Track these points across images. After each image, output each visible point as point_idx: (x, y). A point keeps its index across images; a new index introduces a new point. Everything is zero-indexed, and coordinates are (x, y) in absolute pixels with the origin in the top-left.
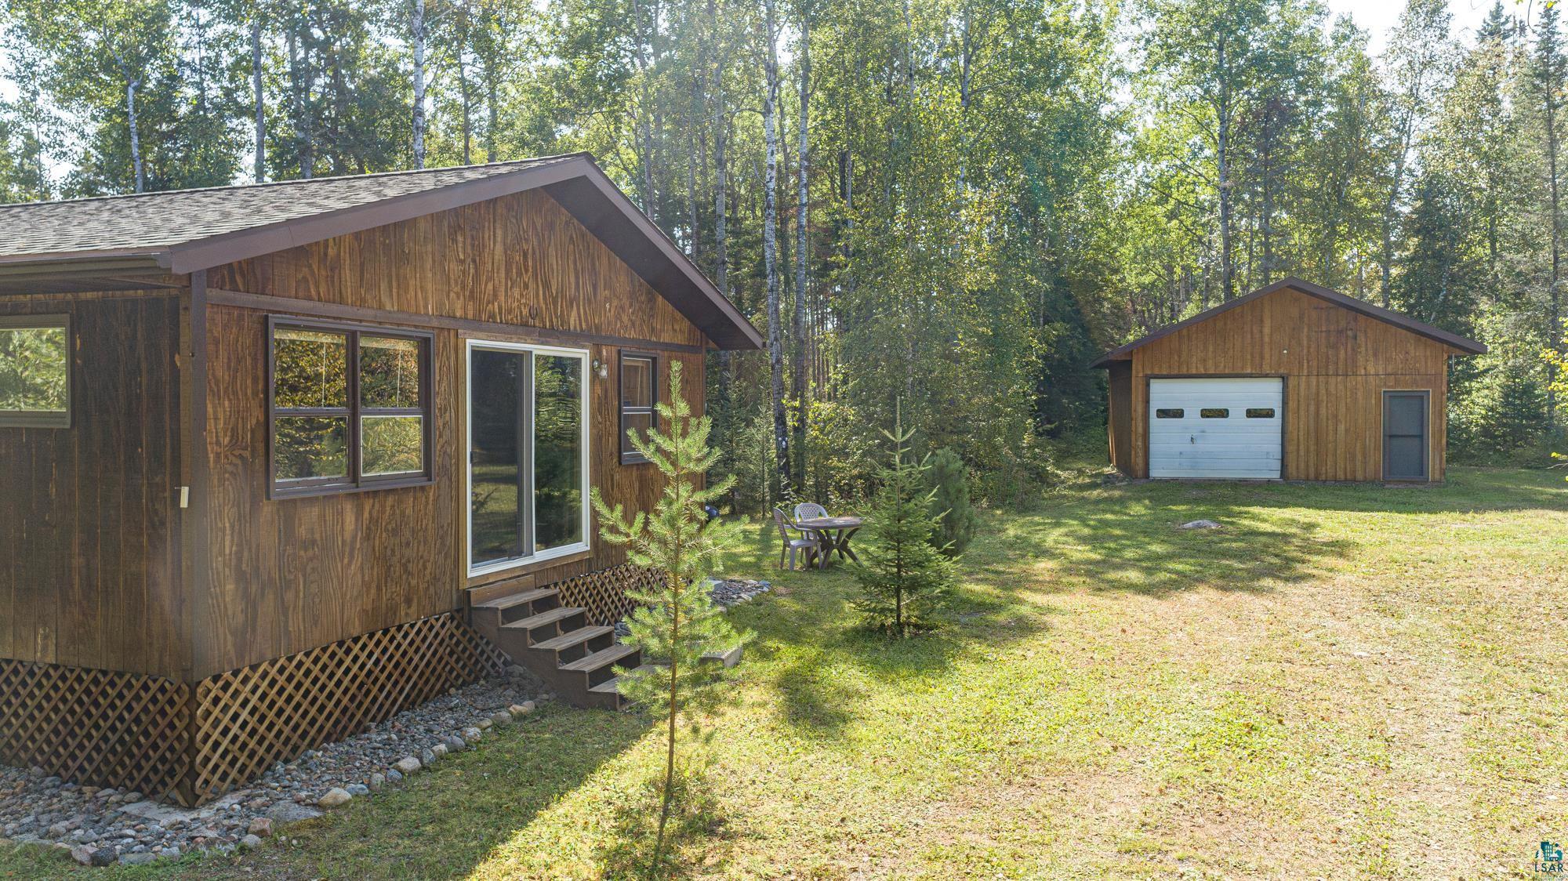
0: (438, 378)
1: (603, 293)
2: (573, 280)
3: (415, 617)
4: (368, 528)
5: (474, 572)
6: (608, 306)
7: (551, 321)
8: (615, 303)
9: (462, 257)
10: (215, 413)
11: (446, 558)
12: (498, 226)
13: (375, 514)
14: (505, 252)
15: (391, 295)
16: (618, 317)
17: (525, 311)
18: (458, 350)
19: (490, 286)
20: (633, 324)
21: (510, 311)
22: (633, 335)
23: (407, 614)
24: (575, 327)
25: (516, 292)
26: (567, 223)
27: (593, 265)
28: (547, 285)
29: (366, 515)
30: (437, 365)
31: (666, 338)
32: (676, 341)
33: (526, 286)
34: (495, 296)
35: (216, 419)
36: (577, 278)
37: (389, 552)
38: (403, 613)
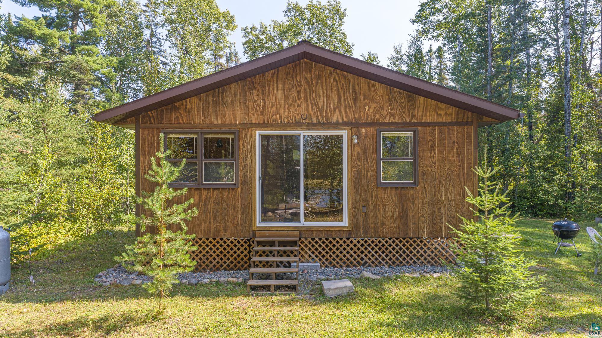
0: (242, 147)
1: (363, 102)
2: (336, 99)
4: (205, 201)
5: (259, 224)
6: (367, 108)
7: (318, 119)
8: (374, 105)
9: (256, 99)
11: (246, 217)
12: (280, 82)
15: (217, 118)
16: (377, 112)
17: (298, 117)
18: (253, 136)
19: (274, 109)
20: (393, 115)
21: (287, 118)
24: (338, 120)
25: (292, 109)
27: (354, 89)
29: (204, 196)
30: (241, 142)
33: (299, 106)
34: (278, 112)
35: (144, 162)
36: (340, 97)
37: (215, 211)
38: (222, 234)
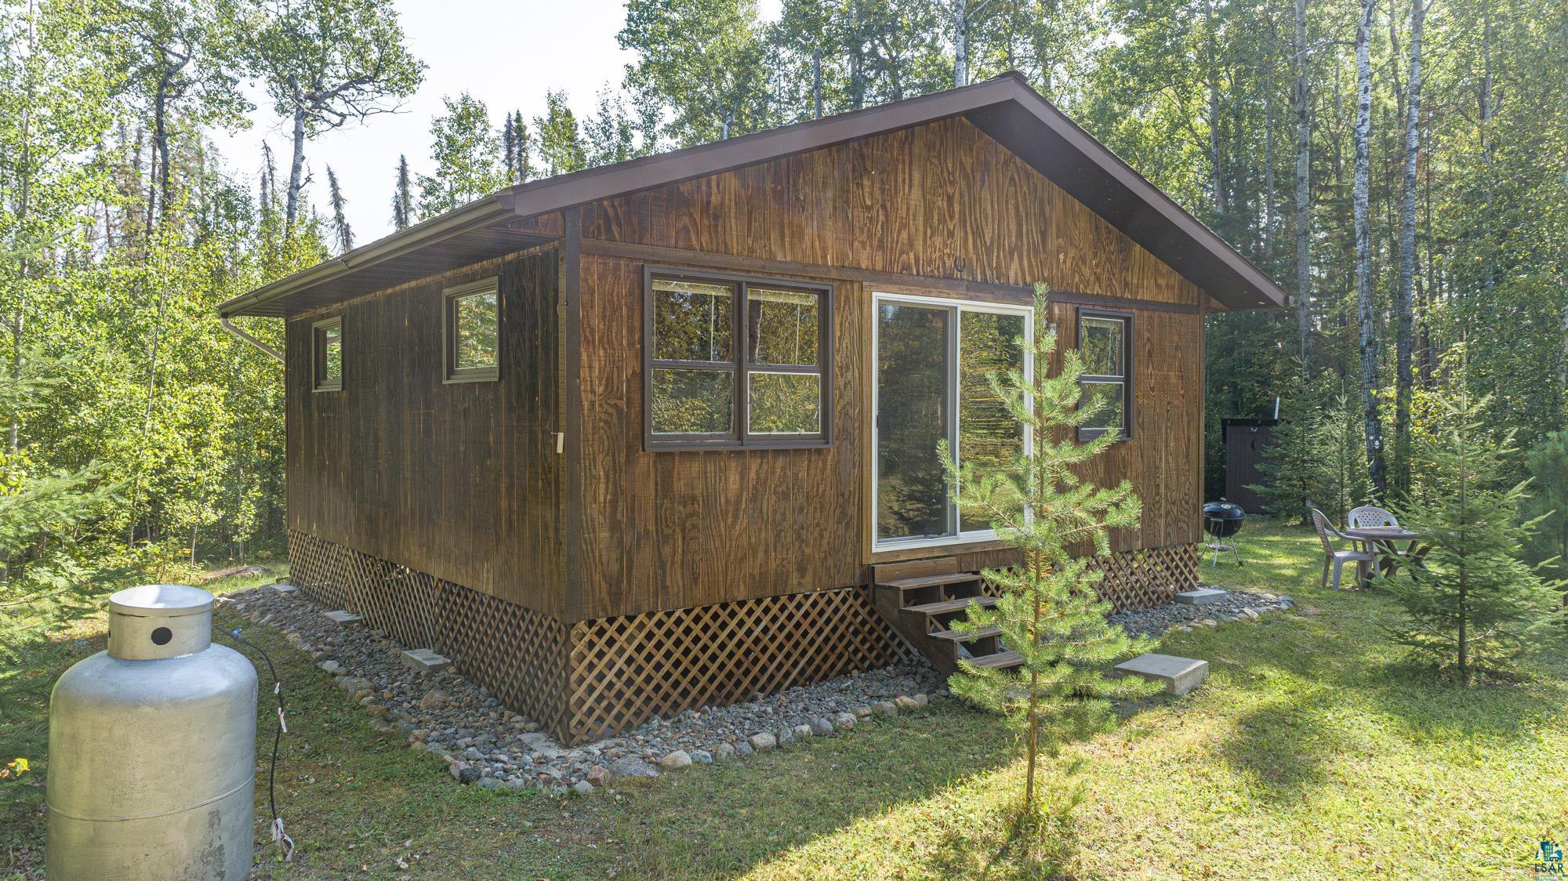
0: (838, 334)
1: (1053, 242)
2: (1013, 227)
3: (810, 587)
4: (755, 488)
5: (879, 547)
6: (1061, 257)
7: (984, 273)
8: (1072, 253)
9: (869, 203)
10: (590, 361)
11: (847, 527)
12: (915, 166)
13: (762, 476)
14: (924, 197)
15: (783, 245)
16: (1075, 270)
17: (949, 263)
18: (863, 304)
19: (904, 235)
20: (1098, 279)
21: (930, 263)
22: (1097, 290)
23: (800, 584)
24: (1016, 282)
25: (938, 241)
26: (1006, 163)
27: (1042, 210)
28: (978, 233)
29: (753, 475)
30: (837, 320)
31: (1144, 295)
32: (1160, 299)
33: (951, 234)
34: (911, 245)
35: (591, 367)
36: (1019, 225)
37: (778, 517)
38: (795, 582)
